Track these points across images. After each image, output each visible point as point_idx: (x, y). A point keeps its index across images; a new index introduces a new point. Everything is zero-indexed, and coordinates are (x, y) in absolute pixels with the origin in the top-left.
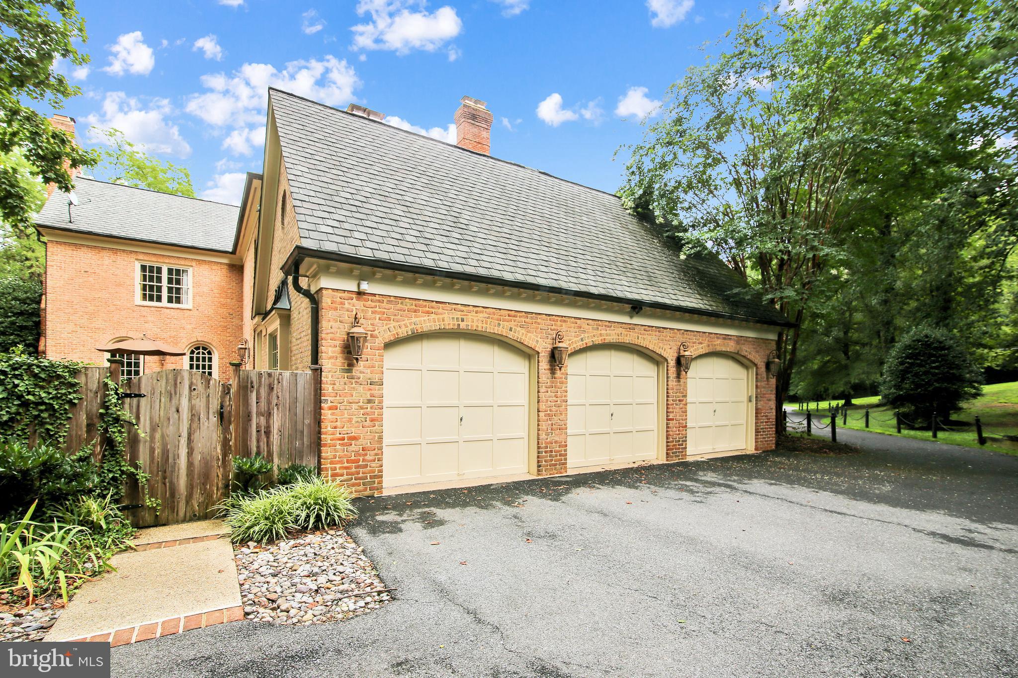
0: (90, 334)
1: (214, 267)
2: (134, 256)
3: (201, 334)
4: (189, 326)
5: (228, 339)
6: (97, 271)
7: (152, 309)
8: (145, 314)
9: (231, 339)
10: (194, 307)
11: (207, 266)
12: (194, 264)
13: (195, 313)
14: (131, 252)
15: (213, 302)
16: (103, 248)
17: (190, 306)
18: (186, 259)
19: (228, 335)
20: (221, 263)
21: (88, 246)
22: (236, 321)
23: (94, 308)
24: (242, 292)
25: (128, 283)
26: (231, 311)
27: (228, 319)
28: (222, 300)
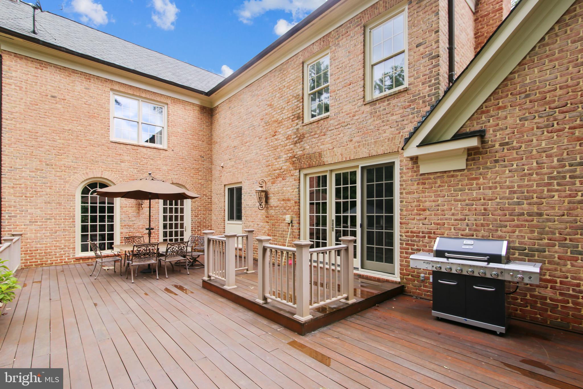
0: (58, 174)
1: (188, 108)
2: (109, 85)
3: (176, 177)
4: (165, 168)
5: (200, 181)
6: (67, 97)
7: (128, 147)
8: (121, 152)
9: (203, 182)
10: (169, 147)
11: (181, 106)
12: (169, 102)
13: (169, 153)
14: (107, 80)
15: (186, 143)
16: (74, 71)
17: (164, 146)
18: (162, 95)
19: (200, 178)
20: (193, 104)
21: (56, 66)
22: (206, 164)
23: (63, 141)
24: (212, 135)
25: (103, 116)
26: (202, 154)
27: (200, 162)
28: (195, 141)
